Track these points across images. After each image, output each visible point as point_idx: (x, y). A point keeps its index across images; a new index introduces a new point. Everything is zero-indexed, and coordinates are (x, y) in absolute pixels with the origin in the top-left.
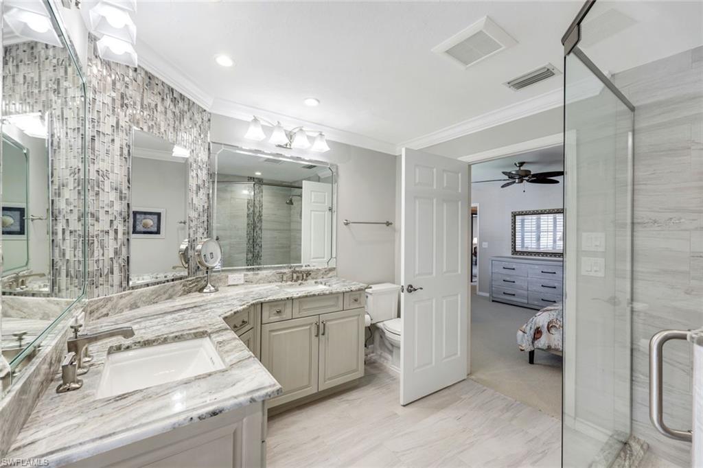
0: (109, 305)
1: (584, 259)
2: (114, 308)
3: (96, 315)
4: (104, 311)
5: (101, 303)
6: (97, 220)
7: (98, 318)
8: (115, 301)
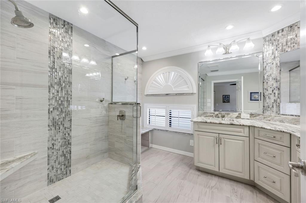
0: (271, 118)
1: (210, 102)
2: (273, 119)
3: (266, 119)
4: (269, 119)
5: (268, 116)
6: (267, 90)
7: (267, 120)
8: (273, 117)
